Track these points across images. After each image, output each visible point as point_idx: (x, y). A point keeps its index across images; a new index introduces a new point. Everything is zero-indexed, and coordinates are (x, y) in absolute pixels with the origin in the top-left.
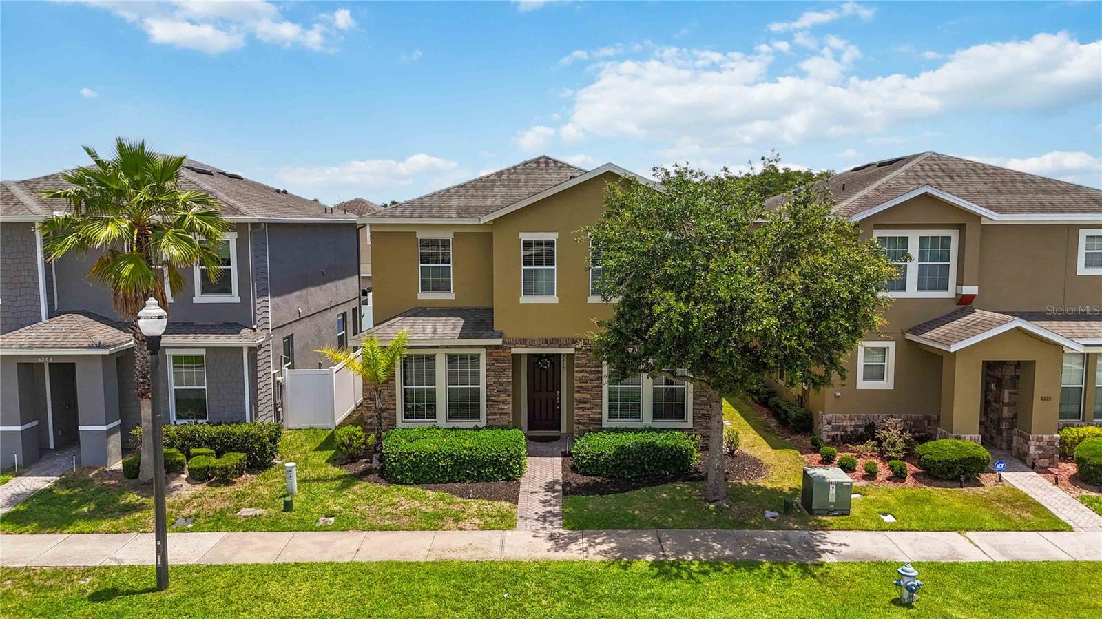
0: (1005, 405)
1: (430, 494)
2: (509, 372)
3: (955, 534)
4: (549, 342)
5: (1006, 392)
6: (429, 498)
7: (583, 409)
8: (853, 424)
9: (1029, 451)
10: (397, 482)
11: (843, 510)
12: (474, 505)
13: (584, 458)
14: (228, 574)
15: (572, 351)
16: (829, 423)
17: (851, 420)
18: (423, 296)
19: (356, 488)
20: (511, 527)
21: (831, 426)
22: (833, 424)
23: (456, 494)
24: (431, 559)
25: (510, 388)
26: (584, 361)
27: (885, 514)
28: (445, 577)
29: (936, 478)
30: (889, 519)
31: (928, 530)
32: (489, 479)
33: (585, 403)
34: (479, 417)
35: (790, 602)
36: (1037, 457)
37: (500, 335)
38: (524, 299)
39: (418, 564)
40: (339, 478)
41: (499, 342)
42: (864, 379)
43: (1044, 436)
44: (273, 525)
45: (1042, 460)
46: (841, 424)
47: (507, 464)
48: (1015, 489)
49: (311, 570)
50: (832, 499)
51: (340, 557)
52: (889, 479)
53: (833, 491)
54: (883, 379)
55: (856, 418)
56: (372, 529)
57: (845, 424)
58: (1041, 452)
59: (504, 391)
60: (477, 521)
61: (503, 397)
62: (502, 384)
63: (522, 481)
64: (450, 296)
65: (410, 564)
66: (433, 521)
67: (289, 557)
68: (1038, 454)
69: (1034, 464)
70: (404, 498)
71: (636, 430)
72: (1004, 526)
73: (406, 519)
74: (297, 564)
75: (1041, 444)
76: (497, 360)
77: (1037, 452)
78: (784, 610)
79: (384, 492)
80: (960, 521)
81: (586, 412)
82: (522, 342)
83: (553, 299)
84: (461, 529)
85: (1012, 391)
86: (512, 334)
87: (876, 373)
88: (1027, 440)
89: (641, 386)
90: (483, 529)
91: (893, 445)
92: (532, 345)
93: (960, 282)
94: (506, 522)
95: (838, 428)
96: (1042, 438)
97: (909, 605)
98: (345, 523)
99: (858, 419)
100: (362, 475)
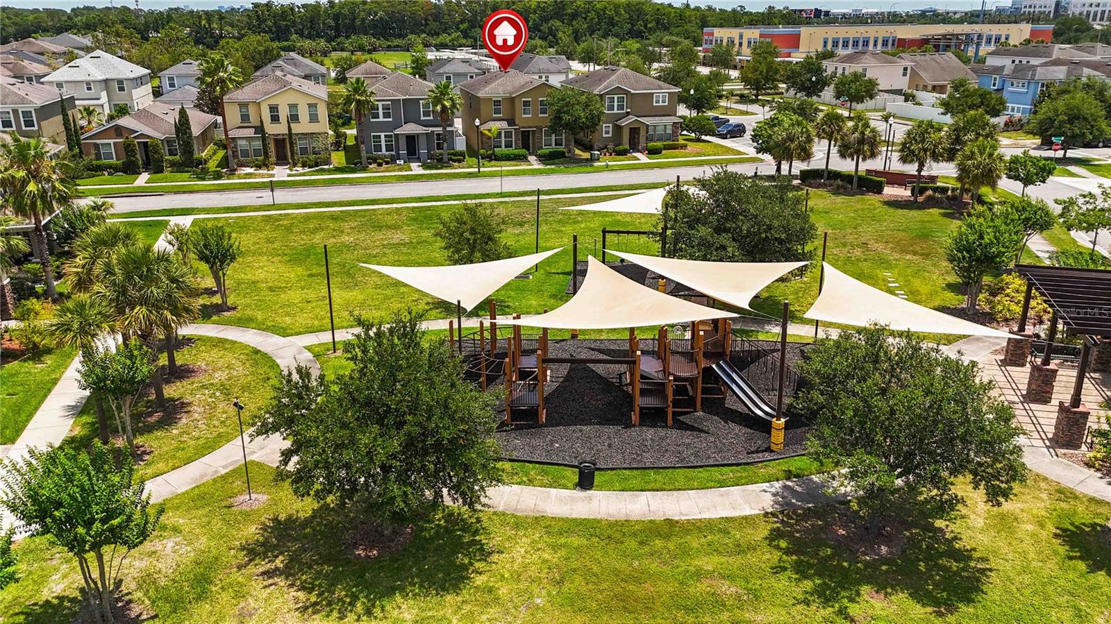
0: (633, 138)
2: (519, 135)
4: (529, 127)
5: (634, 134)
9: (638, 148)
13: (543, 154)
15: (535, 129)
18: (494, 116)
21: (597, 147)
22: (597, 145)
25: (520, 139)
26: (538, 132)
33: (539, 143)
34: (513, 147)
37: (517, 125)
38: (523, 116)
41: (517, 127)
43: (642, 144)
45: (641, 150)
48: (634, 155)
52: (608, 154)
58: (641, 148)
59: (518, 140)
62: (518, 138)
64: (501, 115)
71: (552, 148)
72: (630, 160)
75: (641, 146)
76: (517, 132)
81: (539, 145)
83: (530, 116)
87: (607, 132)
89: (552, 138)
91: (609, 149)
92: (525, 128)
93: (626, 108)
95: (599, 147)
100: (491, 160)
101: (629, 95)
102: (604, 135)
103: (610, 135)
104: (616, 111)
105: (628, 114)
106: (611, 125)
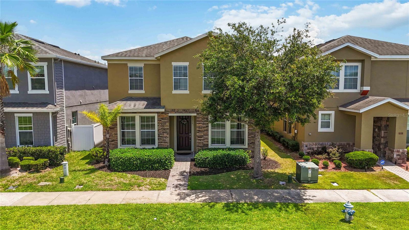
0: (382, 137)
1: (129, 176)
2: (168, 124)
3: (365, 191)
4: (185, 111)
5: (383, 132)
6: (128, 177)
7: (200, 140)
8: (317, 147)
9: (394, 156)
10: (115, 171)
11: (315, 181)
12: (148, 180)
13: (199, 160)
14: (23, 210)
15: (195, 114)
16: (306, 146)
17: (316, 145)
18: (130, 92)
19: (96, 173)
20: (163, 189)
21: (307, 148)
22: (308, 147)
23: (141, 176)
24: (122, 203)
25: (168, 131)
26: (200, 119)
27: (333, 183)
28: (127, 211)
29: (355, 168)
30: (335, 184)
31: (353, 189)
32: (156, 169)
33: (201, 137)
34: (155, 144)
35: (292, 221)
36: (397, 159)
37: (164, 107)
38: (174, 92)
39: (116, 205)
40: (90, 169)
41: (163, 110)
42: (321, 128)
43: (400, 150)
44: (53, 189)
45: (399, 160)
46: (311, 147)
47: (165, 162)
48: (389, 172)
49: (63, 209)
50: (310, 175)
51: (80, 202)
52: (334, 168)
53: (310, 172)
54: (329, 127)
55: (318, 144)
56: (99, 190)
57: (313, 147)
58: (399, 157)
59: (166, 132)
60: (148, 187)
61: (165, 135)
62: (164, 129)
63: (171, 170)
64: (143, 92)
65: (112, 205)
66: (129, 187)
67: (55, 203)
68: (397, 158)
69: (396, 162)
70: (116, 177)
71: (223, 149)
72: (387, 187)
73: (115, 186)
74: (58, 206)
75: (399, 153)
76: (162, 119)
77: (397, 157)
78: (289, 224)
79: (108, 175)
80: (368, 185)
81: (202, 141)
82: (173, 111)
83: (187, 92)
84: (140, 190)
85: (385, 131)
86: (169, 107)
87: (327, 125)
88: (392, 152)
89: (225, 130)
90: (150, 190)
91: (334, 155)
92: (178, 112)
93: (362, 85)
94: (162, 187)
95: (310, 149)
96: (399, 151)
97: (349, 222)
98: (86, 188)
99: (319, 145)
100: (100, 168)
101: (367, 64)
102: (320, 130)
103: (331, 129)
104: (342, 89)
105: (364, 94)
106: (333, 113)
